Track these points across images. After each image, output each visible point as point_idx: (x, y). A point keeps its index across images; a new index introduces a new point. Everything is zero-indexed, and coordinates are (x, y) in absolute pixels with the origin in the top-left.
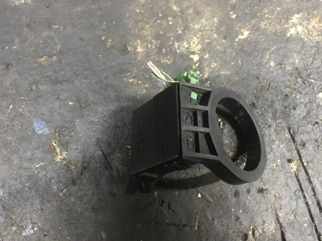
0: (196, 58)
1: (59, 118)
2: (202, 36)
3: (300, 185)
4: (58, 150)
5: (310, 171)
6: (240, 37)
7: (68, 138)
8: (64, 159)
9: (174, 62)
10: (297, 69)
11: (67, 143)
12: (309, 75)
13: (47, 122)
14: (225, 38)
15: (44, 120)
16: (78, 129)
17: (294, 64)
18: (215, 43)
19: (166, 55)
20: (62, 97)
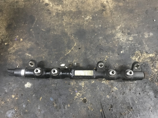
0: (83, 86)
1: (55, 97)
2: (85, 82)
3: (102, 114)
4: (55, 104)
5: (104, 112)
6: (92, 82)
7: (57, 102)
8: (56, 106)
9: (79, 87)
10: (103, 90)
11: (57, 103)
12: (106, 91)
13: (53, 98)
14: (89, 83)
15: (52, 98)
16: (59, 100)
17: (102, 89)
18: (87, 83)
19: (77, 85)
20: (56, 93)
